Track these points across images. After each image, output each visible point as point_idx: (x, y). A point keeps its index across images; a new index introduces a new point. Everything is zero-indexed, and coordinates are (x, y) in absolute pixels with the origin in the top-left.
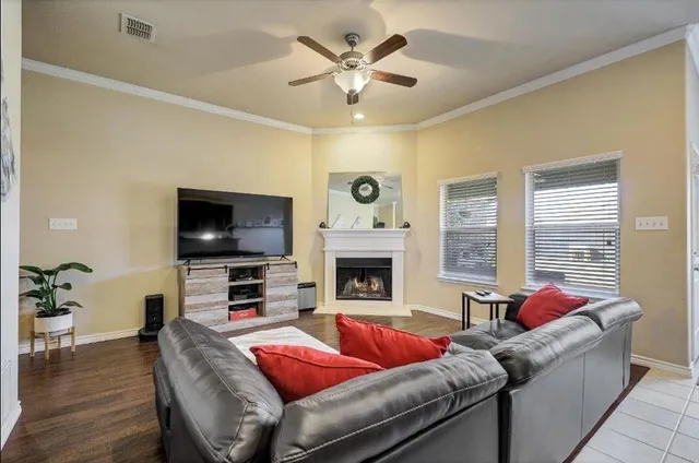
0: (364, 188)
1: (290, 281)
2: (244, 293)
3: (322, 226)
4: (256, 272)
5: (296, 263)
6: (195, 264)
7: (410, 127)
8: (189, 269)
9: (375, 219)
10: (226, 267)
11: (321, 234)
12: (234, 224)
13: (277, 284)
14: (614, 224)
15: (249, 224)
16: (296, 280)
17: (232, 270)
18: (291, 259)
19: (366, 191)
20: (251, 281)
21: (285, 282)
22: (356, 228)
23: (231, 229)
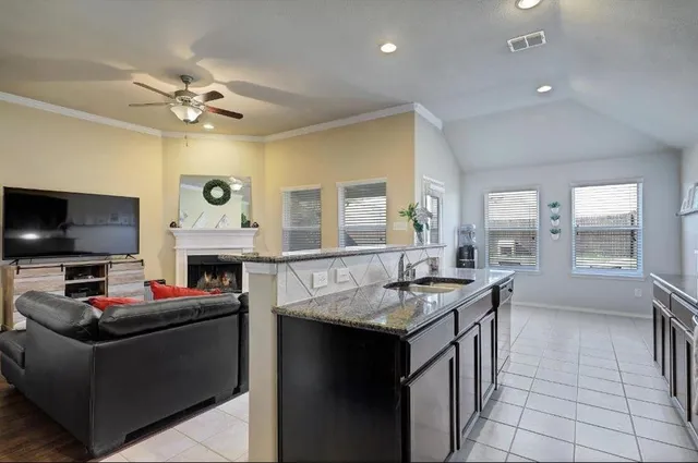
0: (216, 190)
1: (136, 278)
2: (83, 291)
3: (173, 225)
4: (98, 270)
5: (142, 261)
6: (23, 263)
7: (257, 139)
8: (19, 268)
9: (243, 217)
10: (62, 266)
11: (171, 233)
12: (68, 220)
13: (122, 281)
14: (383, 227)
15: (89, 222)
16: (143, 277)
17: (68, 269)
18: (138, 257)
19: (217, 193)
20: (91, 279)
21: (132, 279)
22: (221, 227)
23: (64, 228)
